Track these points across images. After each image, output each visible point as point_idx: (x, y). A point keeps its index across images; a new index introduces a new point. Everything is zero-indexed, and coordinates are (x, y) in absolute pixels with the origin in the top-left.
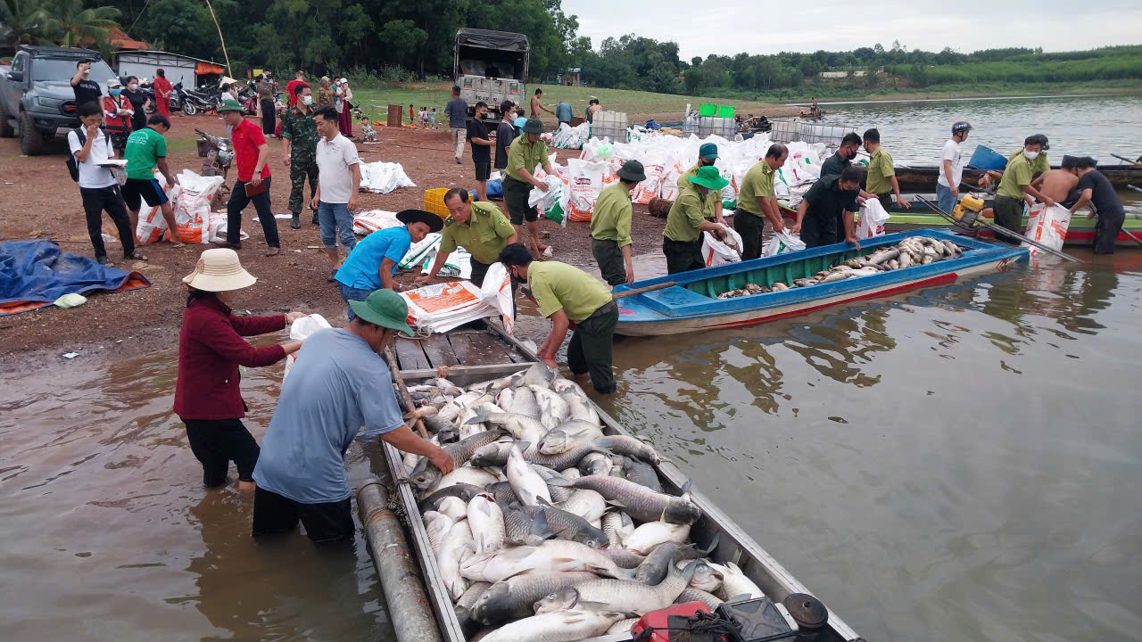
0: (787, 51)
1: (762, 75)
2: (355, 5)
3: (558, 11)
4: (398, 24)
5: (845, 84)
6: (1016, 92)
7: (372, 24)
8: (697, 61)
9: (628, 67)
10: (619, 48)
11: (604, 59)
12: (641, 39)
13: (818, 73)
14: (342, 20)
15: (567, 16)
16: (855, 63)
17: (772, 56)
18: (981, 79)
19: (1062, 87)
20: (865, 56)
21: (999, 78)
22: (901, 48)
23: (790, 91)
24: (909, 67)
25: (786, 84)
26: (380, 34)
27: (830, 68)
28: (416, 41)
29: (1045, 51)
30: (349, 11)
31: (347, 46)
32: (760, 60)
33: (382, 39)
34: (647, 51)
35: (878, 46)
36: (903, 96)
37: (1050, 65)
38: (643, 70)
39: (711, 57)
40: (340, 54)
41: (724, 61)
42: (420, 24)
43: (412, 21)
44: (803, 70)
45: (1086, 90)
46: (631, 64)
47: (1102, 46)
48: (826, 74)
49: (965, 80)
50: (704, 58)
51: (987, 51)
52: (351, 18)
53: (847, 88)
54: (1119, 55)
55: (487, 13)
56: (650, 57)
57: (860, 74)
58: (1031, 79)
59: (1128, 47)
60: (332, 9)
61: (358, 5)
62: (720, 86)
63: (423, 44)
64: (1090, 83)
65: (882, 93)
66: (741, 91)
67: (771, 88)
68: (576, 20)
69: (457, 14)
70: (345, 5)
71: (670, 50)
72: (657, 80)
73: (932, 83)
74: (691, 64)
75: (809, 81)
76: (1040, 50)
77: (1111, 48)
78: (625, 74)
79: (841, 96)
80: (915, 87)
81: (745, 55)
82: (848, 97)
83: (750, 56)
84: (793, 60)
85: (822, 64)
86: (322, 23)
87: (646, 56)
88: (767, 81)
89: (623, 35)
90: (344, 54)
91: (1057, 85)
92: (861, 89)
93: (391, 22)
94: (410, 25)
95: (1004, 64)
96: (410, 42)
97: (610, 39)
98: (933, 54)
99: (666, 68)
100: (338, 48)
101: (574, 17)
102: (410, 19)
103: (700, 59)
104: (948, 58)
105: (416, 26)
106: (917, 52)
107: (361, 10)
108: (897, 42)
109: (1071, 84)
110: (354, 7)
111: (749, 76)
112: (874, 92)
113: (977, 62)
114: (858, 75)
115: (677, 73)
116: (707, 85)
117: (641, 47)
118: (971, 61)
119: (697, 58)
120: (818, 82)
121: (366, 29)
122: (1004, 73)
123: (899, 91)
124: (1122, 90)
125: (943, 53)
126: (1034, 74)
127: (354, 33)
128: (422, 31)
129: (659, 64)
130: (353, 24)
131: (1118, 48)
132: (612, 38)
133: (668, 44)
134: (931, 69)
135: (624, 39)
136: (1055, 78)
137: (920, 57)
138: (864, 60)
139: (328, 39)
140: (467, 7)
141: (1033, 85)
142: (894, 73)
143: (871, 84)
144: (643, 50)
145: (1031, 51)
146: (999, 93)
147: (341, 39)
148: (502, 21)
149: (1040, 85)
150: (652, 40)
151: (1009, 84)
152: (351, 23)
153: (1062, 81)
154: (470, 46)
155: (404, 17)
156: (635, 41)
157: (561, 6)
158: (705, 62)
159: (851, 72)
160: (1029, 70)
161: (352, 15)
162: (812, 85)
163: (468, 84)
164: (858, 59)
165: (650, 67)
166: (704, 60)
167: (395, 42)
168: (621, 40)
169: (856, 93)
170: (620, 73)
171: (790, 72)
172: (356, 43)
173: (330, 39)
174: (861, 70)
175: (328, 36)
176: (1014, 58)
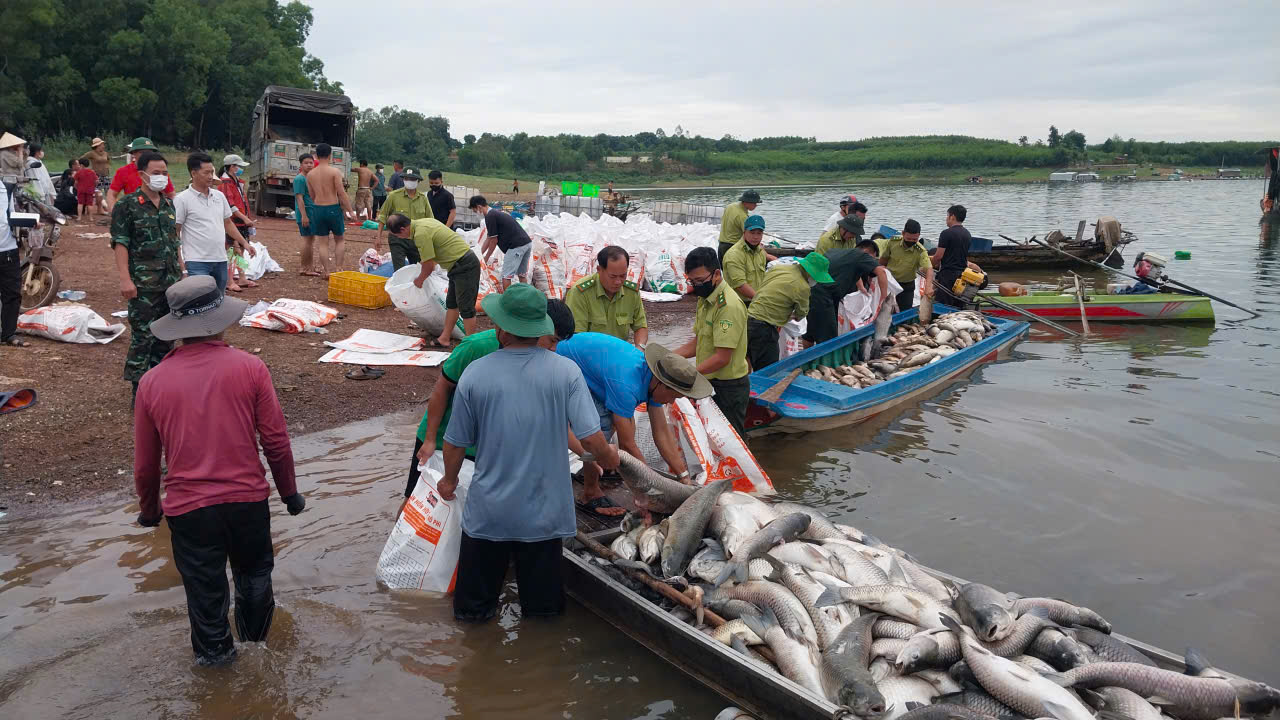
0: (567, 133)
1: (544, 157)
2: (59, 56)
3: (319, 76)
4: (119, 82)
5: (630, 169)
6: (796, 181)
7: (82, 81)
8: (470, 139)
9: (392, 142)
10: (380, 121)
11: (363, 133)
12: (405, 112)
13: (601, 157)
14: (42, 74)
15: (330, 83)
16: (638, 148)
17: (552, 138)
18: (762, 167)
20: (647, 141)
21: (778, 167)
22: (684, 133)
23: (574, 175)
24: (691, 153)
25: (569, 169)
26: (94, 94)
27: (613, 153)
28: (142, 105)
30: (51, 64)
31: (49, 107)
32: (539, 141)
33: (97, 101)
34: (412, 127)
35: (660, 131)
36: (687, 183)
37: (824, 154)
38: (409, 147)
39: (485, 136)
40: (39, 116)
41: (500, 141)
42: (147, 84)
43: (136, 80)
44: (586, 154)
45: (859, 179)
46: (396, 139)
47: (869, 137)
48: (610, 159)
49: (747, 168)
50: (478, 137)
51: (765, 139)
52: (55, 72)
53: (632, 174)
54: (886, 146)
55: (234, 74)
56: (418, 132)
57: (644, 159)
58: (808, 168)
60: (27, 60)
61: (64, 57)
62: (498, 168)
63: (152, 108)
64: (862, 173)
65: (668, 180)
66: (522, 174)
67: (553, 172)
68: (341, 87)
69: (195, 75)
70: (45, 56)
71: (440, 126)
72: (427, 158)
73: (716, 170)
74: (463, 142)
75: (593, 165)
76: (814, 139)
77: (877, 139)
78: (389, 150)
79: (626, 182)
80: (700, 174)
81: (524, 136)
82: (634, 183)
83: (529, 136)
84: (576, 142)
85: (606, 148)
86: (13, 77)
87: (412, 131)
88: (549, 164)
89: (384, 106)
90: (43, 117)
91: (833, 174)
92: (648, 175)
93: (108, 80)
94: (134, 84)
95: (781, 153)
96: (134, 104)
97: (370, 110)
98: (714, 141)
99: (436, 144)
100: (35, 109)
101: (338, 84)
102: (133, 77)
103: (473, 138)
104: (728, 145)
105: (141, 86)
106: (698, 138)
107: (66, 64)
108: (679, 127)
109: (845, 173)
110: (57, 60)
111: (530, 159)
112: (659, 179)
113: (757, 150)
114: (642, 160)
115: (449, 151)
116: (484, 167)
117: (406, 122)
118: (750, 149)
119: (469, 136)
120: (602, 166)
121: (74, 87)
122: (783, 161)
123: (684, 178)
124: (891, 179)
125: (723, 140)
126: (810, 163)
127: (60, 90)
128: (150, 91)
129: (427, 141)
130: (56, 80)
131: (884, 139)
133: (437, 119)
134: (714, 156)
135: (385, 111)
136: (830, 167)
137: (700, 143)
138: (647, 145)
139: (22, 96)
140: (208, 66)
141: (809, 173)
142: (679, 158)
143: (656, 170)
144: (408, 124)
145: (806, 140)
146: (781, 182)
147: (39, 98)
148: (252, 84)
149: (817, 174)
150: (417, 114)
151: (788, 173)
152: (53, 78)
153: (837, 170)
154: (284, 106)
155: (127, 74)
156: (398, 114)
157: (323, 70)
158: (479, 141)
159: (635, 158)
160: (805, 159)
161: (55, 69)
162: (597, 170)
163: (280, 151)
164: (641, 145)
165: (418, 143)
166: (478, 139)
167: (114, 104)
168: (382, 112)
169: (642, 179)
170: (383, 149)
171: (572, 155)
172: (60, 103)
173: (25, 98)
174: (645, 155)
175: (21, 93)
176: (791, 146)
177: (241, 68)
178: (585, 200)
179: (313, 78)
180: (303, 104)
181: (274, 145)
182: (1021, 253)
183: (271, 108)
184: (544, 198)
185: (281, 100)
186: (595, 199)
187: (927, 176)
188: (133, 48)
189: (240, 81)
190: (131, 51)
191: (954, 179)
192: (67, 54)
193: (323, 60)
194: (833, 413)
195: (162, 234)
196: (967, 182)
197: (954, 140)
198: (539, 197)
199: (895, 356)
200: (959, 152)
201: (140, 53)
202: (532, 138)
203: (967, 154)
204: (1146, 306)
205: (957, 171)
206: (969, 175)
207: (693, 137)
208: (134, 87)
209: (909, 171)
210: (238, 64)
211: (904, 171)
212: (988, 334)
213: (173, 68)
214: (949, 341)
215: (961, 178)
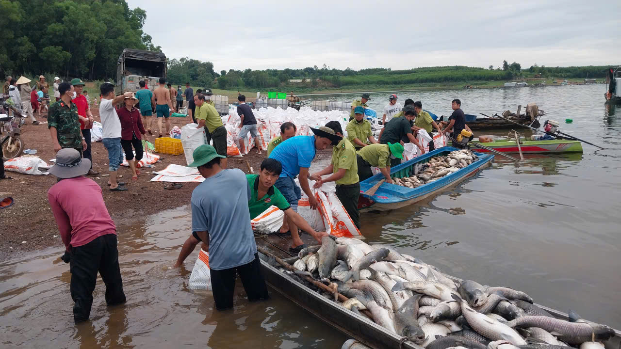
0: (271, 69)
1: (259, 80)
2: (23, 37)
3: (150, 44)
4: (52, 48)
5: (301, 85)
7: (35, 49)
8: (223, 72)
9: (186, 75)
10: (180, 65)
11: (171, 71)
12: (192, 60)
13: (287, 80)
14: (15, 45)
15: (155, 47)
16: (305, 75)
17: (263, 71)
18: (365, 83)
19: (401, 87)
20: (309, 71)
21: (372, 83)
22: (327, 67)
23: (274, 88)
24: (331, 77)
25: (272, 86)
26: (40, 54)
27: (293, 77)
28: (64, 59)
29: (392, 70)
30: (19, 40)
31: (18, 62)
32: (257, 73)
33: (42, 58)
34: (196, 67)
35: (315, 66)
36: (329, 91)
37: (395, 76)
38: (194, 77)
39: (231, 71)
40: (14, 66)
41: (238, 73)
42: (65, 49)
43: (60, 47)
44: (280, 78)
45: (412, 88)
46: (187, 73)
47: (417, 68)
48: (291, 81)
49: (358, 84)
51: (366, 69)
52: (21, 44)
53: (302, 88)
54: (425, 71)
55: (109, 43)
56: (198, 70)
57: (308, 80)
58: (387, 83)
59: (428, 68)
60: (8, 39)
61: (25, 36)
62: (237, 86)
63: (68, 61)
64: (413, 85)
65: (320, 90)
66: (249, 89)
67: (264, 88)
68: (161, 49)
69: (90, 44)
70: (16, 37)
71: (209, 67)
72: (203, 82)
73: (343, 85)
74: (220, 74)
75: (283, 84)
76: (390, 69)
77: (420, 68)
78: (184, 78)
79: (300, 92)
80: (335, 87)
81: (250, 70)
82: (303, 92)
83: (252, 70)
84: (275, 73)
85: (289, 75)
87: (195, 70)
88: (262, 84)
89: (182, 57)
90: (16, 66)
91: (399, 86)
92: (310, 88)
93: (47, 47)
94: (60, 49)
95: (375, 76)
96: (60, 59)
97: (174, 59)
98: (341, 71)
99: (207, 75)
101: (159, 47)
102: (59, 46)
103: (225, 72)
104: (349, 73)
105: (63, 50)
106: (334, 70)
107: (27, 40)
108: (325, 65)
109: (405, 85)
110: (22, 38)
111: (252, 81)
112: (316, 90)
113: (362, 75)
115: (213, 78)
116: (230, 85)
117: (192, 65)
118: (359, 74)
119: (223, 71)
120: (288, 84)
121: (31, 51)
122: (375, 80)
123: (328, 89)
124: (428, 88)
125: (346, 70)
126: (389, 81)
127: (24, 53)
128: (67, 53)
129: (203, 74)
130: (21, 48)
131: (424, 68)
132: (175, 59)
133: (207, 63)
134: (342, 78)
135: (182, 60)
136: (398, 82)
137: (335, 72)
138: (309, 74)
140: (96, 40)
141: (388, 86)
142: (325, 80)
143: (314, 85)
144: (193, 66)
145: (386, 70)
147: (13, 57)
148: (117, 48)
149: (391, 86)
150: (197, 61)
151: (378, 86)
152: (21, 47)
153: (401, 84)
154: (132, 58)
155: (56, 44)
156: (188, 61)
157: (152, 41)
158: (228, 73)
159: (304, 80)
160: (385, 79)
161: (21, 43)
162: (285, 86)
163: (131, 80)
164: (306, 73)
165: (198, 75)
166: (227, 72)
167: (50, 59)
168: (180, 60)
169: (307, 90)
170: (181, 78)
171: (273, 79)
172: (24, 59)
173: (7, 57)
174: (309, 78)
175: (5, 55)
176: (379, 72)
177: (112, 41)
178: (279, 101)
179: (147, 45)
180: (141, 57)
181: (128, 77)
182: (491, 122)
183: (126, 59)
184: (259, 100)
185: (131, 55)
186: (284, 100)
187: (445, 86)
188: (58, 32)
189: (111, 47)
190: (57, 33)
191: (458, 87)
192: (27, 35)
193: (151, 36)
194: (400, 200)
195: (73, 121)
196: (464, 88)
197: (457, 68)
198: (257, 100)
199: (430, 172)
200: (460, 73)
201: (62, 34)
202: (254, 71)
203: (464, 75)
204: (550, 146)
205: (459, 83)
206: (465, 85)
207: (331, 69)
208: (60, 51)
209: (436, 84)
210: (110, 38)
211: (434, 83)
212: (474, 161)
213: (79, 41)
214: (456, 164)
215: (462, 86)
